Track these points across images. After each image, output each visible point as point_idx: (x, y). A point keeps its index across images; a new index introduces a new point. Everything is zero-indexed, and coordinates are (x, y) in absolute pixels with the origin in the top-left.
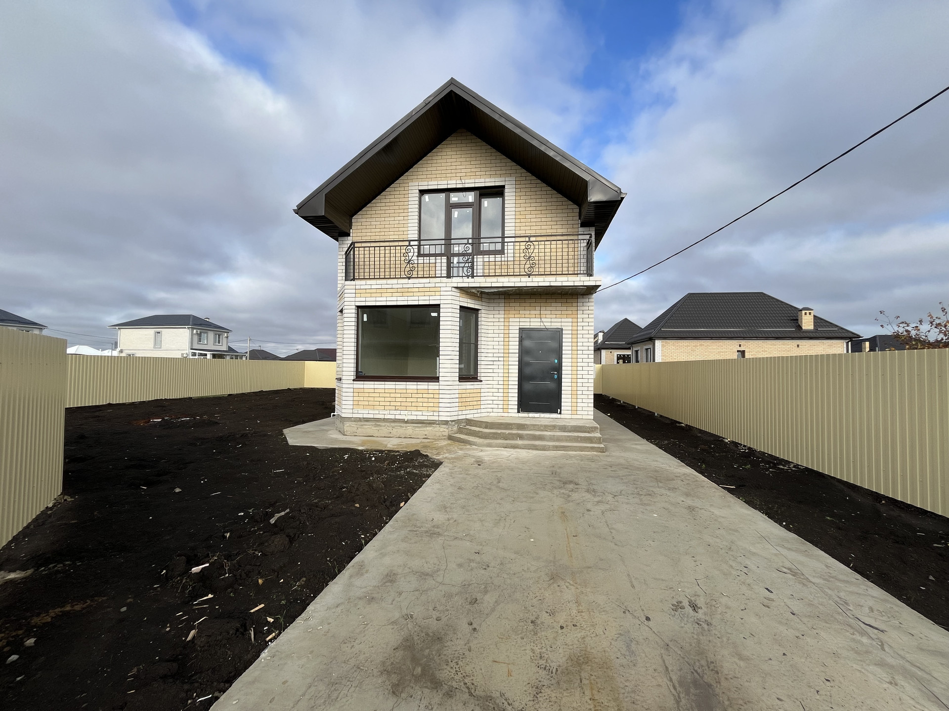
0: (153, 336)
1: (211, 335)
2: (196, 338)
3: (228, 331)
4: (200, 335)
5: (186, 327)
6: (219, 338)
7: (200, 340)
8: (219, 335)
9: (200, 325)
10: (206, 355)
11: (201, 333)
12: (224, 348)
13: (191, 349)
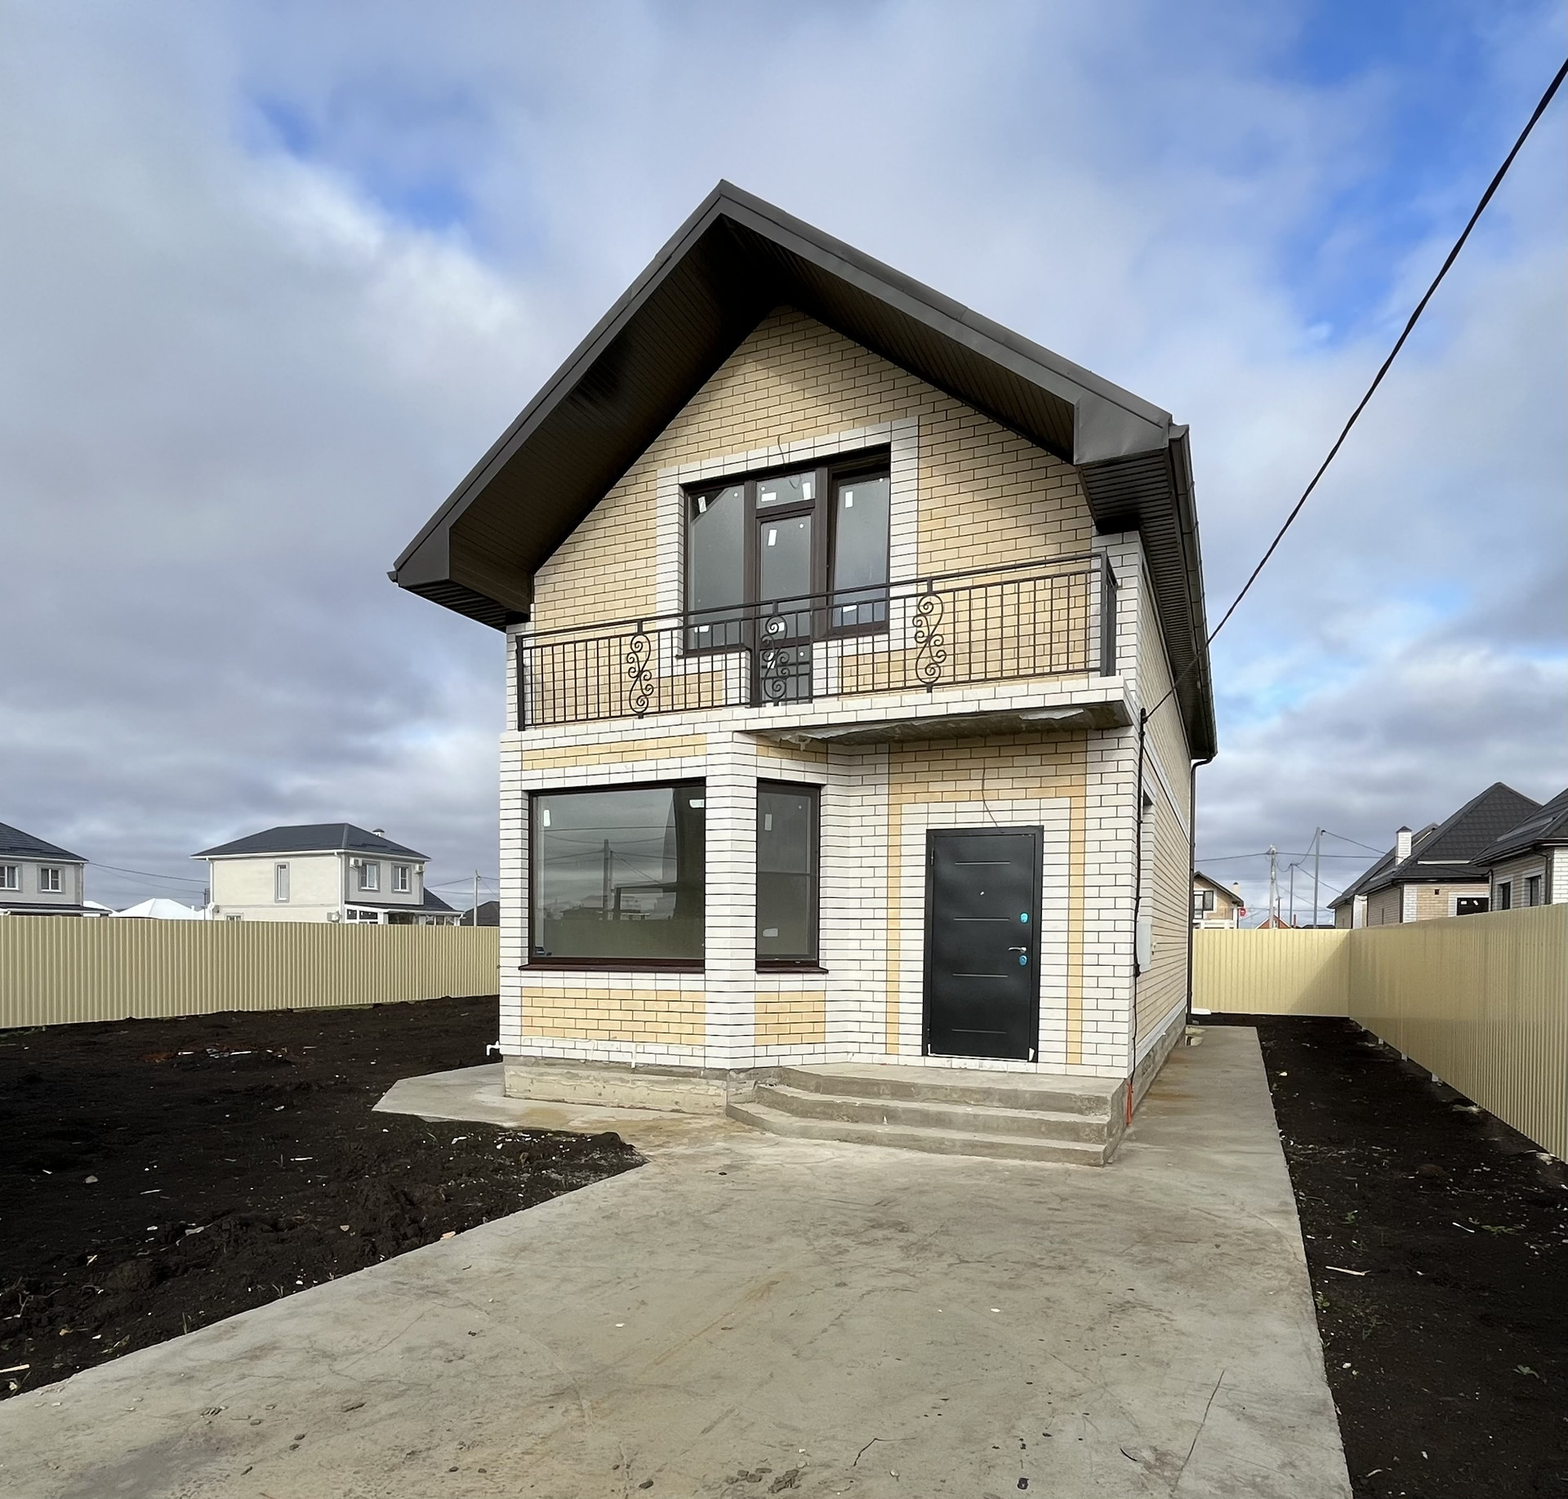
0: (273, 875)
1: (386, 868)
2: (355, 876)
3: (421, 859)
4: (362, 870)
5: (335, 851)
6: (404, 875)
7: (363, 882)
8: (403, 870)
9: (364, 846)
10: (375, 915)
11: (364, 865)
12: (415, 898)
13: (346, 903)
